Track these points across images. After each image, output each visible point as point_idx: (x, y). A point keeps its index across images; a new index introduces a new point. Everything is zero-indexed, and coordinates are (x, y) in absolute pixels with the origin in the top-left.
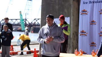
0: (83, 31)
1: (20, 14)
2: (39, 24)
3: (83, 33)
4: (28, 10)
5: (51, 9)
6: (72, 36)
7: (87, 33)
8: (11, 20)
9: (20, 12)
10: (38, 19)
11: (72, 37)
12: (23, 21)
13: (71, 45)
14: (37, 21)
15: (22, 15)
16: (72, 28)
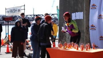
0: (92, 25)
3: (93, 28)
6: (85, 30)
7: (96, 28)
11: (85, 32)
13: (85, 39)
16: (85, 22)
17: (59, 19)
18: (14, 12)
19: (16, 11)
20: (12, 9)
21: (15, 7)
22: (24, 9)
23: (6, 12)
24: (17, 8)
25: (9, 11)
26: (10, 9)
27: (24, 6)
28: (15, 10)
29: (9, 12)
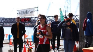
1: (60, 11)
2: (77, 20)
4: (68, 7)
5: (89, 5)
8: (52, 17)
9: (60, 9)
10: (77, 15)
12: (63, 17)
14: (75, 17)
15: (62, 12)
17: (79, 20)
18: (26, 14)
19: (29, 12)
20: (24, 10)
21: (28, 9)
22: (38, 11)
23: (17, 14)
24: (29, 9)
25: (21, 12)
26: (22, 11)
27: (38, 7)
28: (27, 12)
29: (21, 14)
